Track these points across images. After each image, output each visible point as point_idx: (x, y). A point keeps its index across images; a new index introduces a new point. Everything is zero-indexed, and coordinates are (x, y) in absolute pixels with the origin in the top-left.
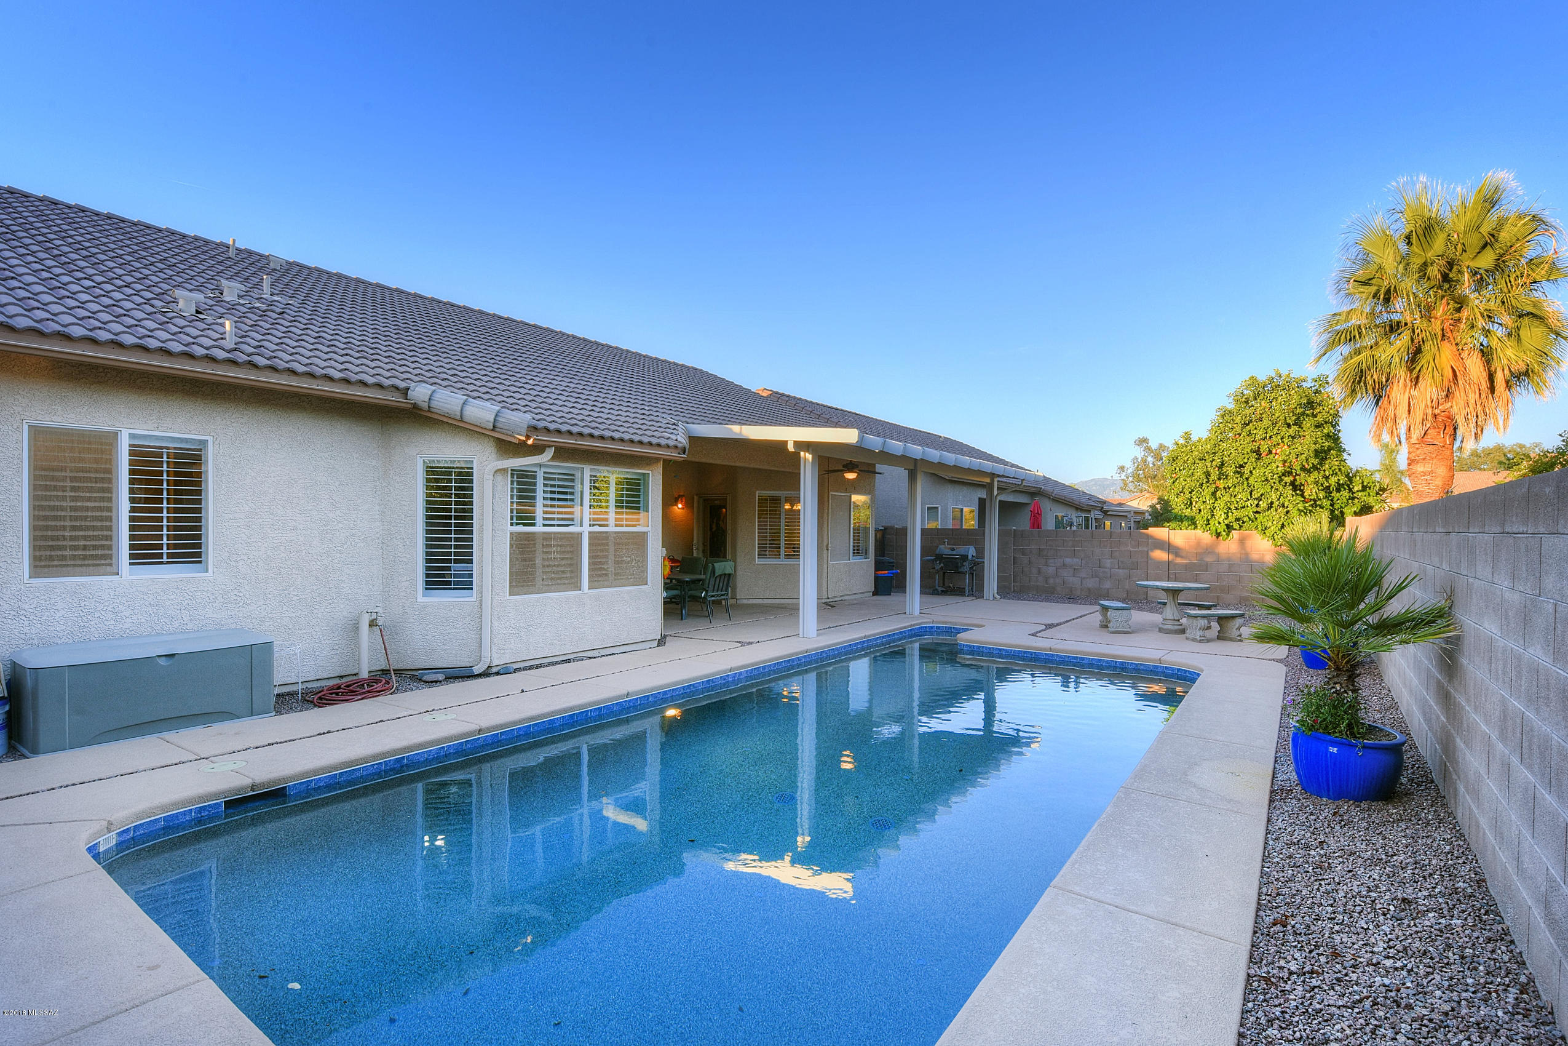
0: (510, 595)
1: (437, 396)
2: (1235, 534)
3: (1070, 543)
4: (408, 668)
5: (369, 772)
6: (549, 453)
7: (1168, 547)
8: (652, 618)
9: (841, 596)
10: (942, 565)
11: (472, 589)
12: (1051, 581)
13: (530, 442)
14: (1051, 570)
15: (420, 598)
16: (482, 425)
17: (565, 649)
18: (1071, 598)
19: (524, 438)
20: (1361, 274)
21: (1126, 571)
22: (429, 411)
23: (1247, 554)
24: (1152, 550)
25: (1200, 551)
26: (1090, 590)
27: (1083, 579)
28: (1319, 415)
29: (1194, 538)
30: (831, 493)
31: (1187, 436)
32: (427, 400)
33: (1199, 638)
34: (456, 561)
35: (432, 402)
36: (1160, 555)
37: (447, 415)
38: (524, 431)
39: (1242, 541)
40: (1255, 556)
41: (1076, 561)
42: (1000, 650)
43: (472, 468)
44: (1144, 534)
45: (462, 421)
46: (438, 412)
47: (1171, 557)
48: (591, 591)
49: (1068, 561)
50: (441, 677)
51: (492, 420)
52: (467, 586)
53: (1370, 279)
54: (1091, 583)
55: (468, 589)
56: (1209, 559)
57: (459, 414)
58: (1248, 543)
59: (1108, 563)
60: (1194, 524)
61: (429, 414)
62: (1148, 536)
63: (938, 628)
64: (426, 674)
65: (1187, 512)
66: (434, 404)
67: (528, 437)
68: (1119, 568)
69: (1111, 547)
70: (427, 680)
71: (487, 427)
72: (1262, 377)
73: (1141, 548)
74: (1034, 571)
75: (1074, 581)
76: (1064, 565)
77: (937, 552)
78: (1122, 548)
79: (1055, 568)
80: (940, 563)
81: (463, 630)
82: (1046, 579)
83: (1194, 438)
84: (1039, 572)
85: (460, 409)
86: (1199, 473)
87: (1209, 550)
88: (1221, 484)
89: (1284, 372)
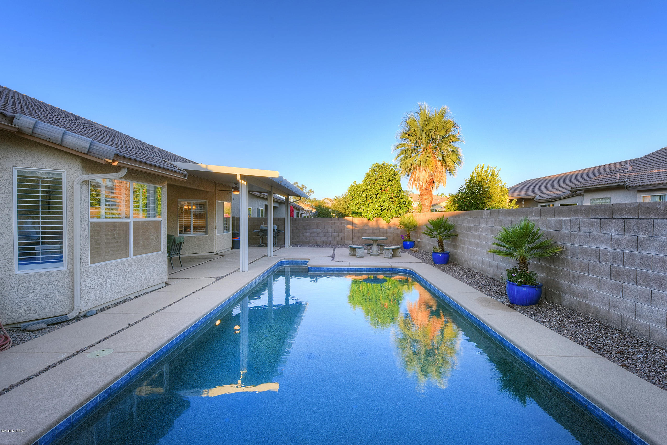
0: (91, 264)
1: (40, 126)
2: (374, 219)
3: (316, 223)
4: (8, 323)
5: (91, 407)
6: (123, 172)
7: (352, 223)
8: (164, 269)
9: (220, 251)
10: (263, 234)
11: (62, 261)
12: (308, 239)
13: (116, 164)
14: (308, 234)
15: (17, 271)
16: (79, 150)
17: (123, 294)
18: (316, 245)
19: (111, 161)
20: (410, 132)
21: (337, 233)
22: (32, 136)
23: (379, 226)
24: (347, 225)
25: (363, 225)
26: (323, 241)
27: (321, 237)
28: (397, 178)
29: (361, 220)
30: (217, 201)
31: (355, 183)
32: (32, 127)
33: (390, 257)
34: (43, 243)
35: (35, 129)
36: (350, 227)
37: (49, 140)
38: (112, 157)
39: (377, 221)
40: (381, 227)
41: (318, 230)
42: (328, 268)
43: (62, 179)
44: (344, 219)
45: (61, 145)
46: (40, 137)
47: (353, 228)
48: (135, 257)
49: (315, 230)
50: (44, 326)
51: (88, 147)
52: (60, 259)
53: (411, 134)
54: (324, 239)
55: (60, 262)
56: (366, 228)
57: (60, 140)
58: (379, 222)
59: (330, 231)
60: (361, 216)
61: (30, 138)
62: (345, 220)
63: (287, 261)
64: (31, 325)
65: (359, 211)
66: (37, 131)
67: (114, 161)
68: (334, 232)
69: (331, 224)
70: (33, 329)
71: (83, 152)
72: (380, 163)
73: (342, 225)
74: (301, 235)
75: (317, 238)
76: (313, 232)
77: (261, 228)
78: (336, 225)
79: (309, 233)
80: (262, 233)
81: (56, 291)
82: (306, 238)
83: (357, 184)
84: (303, 235)
85: (61, 137)
86: (363, 197)
87: (366, 225)
88: (371, 201)
89: (386, 162)
